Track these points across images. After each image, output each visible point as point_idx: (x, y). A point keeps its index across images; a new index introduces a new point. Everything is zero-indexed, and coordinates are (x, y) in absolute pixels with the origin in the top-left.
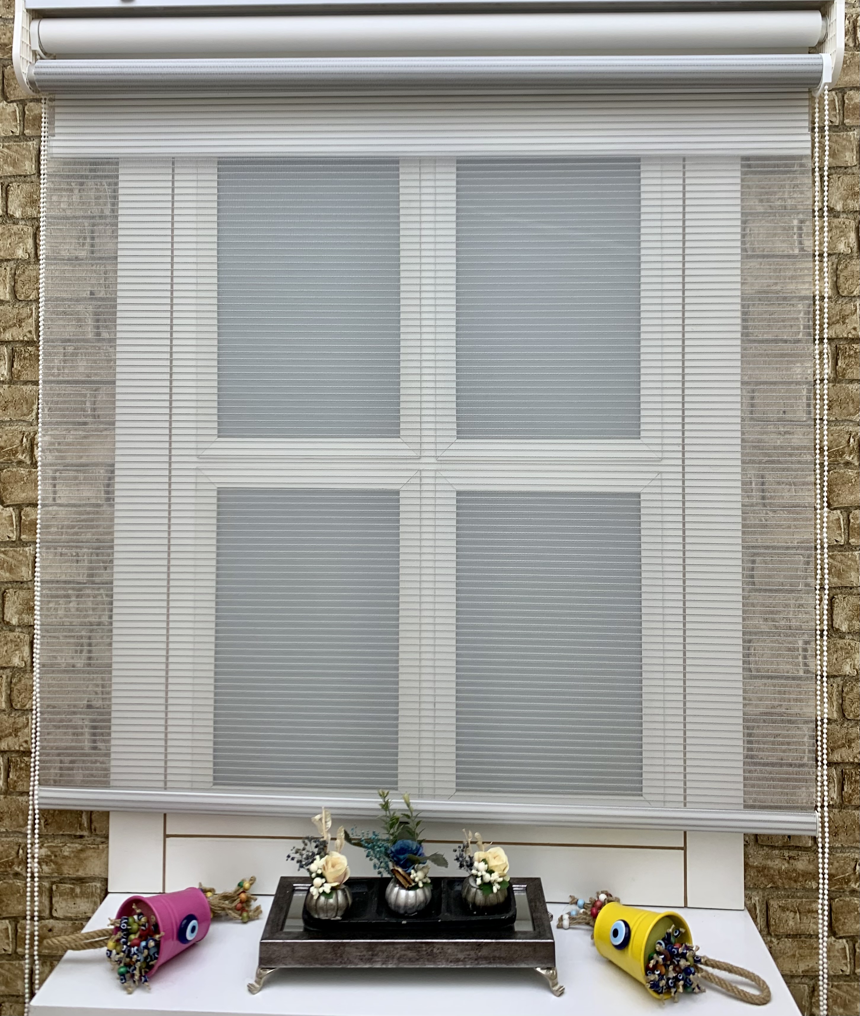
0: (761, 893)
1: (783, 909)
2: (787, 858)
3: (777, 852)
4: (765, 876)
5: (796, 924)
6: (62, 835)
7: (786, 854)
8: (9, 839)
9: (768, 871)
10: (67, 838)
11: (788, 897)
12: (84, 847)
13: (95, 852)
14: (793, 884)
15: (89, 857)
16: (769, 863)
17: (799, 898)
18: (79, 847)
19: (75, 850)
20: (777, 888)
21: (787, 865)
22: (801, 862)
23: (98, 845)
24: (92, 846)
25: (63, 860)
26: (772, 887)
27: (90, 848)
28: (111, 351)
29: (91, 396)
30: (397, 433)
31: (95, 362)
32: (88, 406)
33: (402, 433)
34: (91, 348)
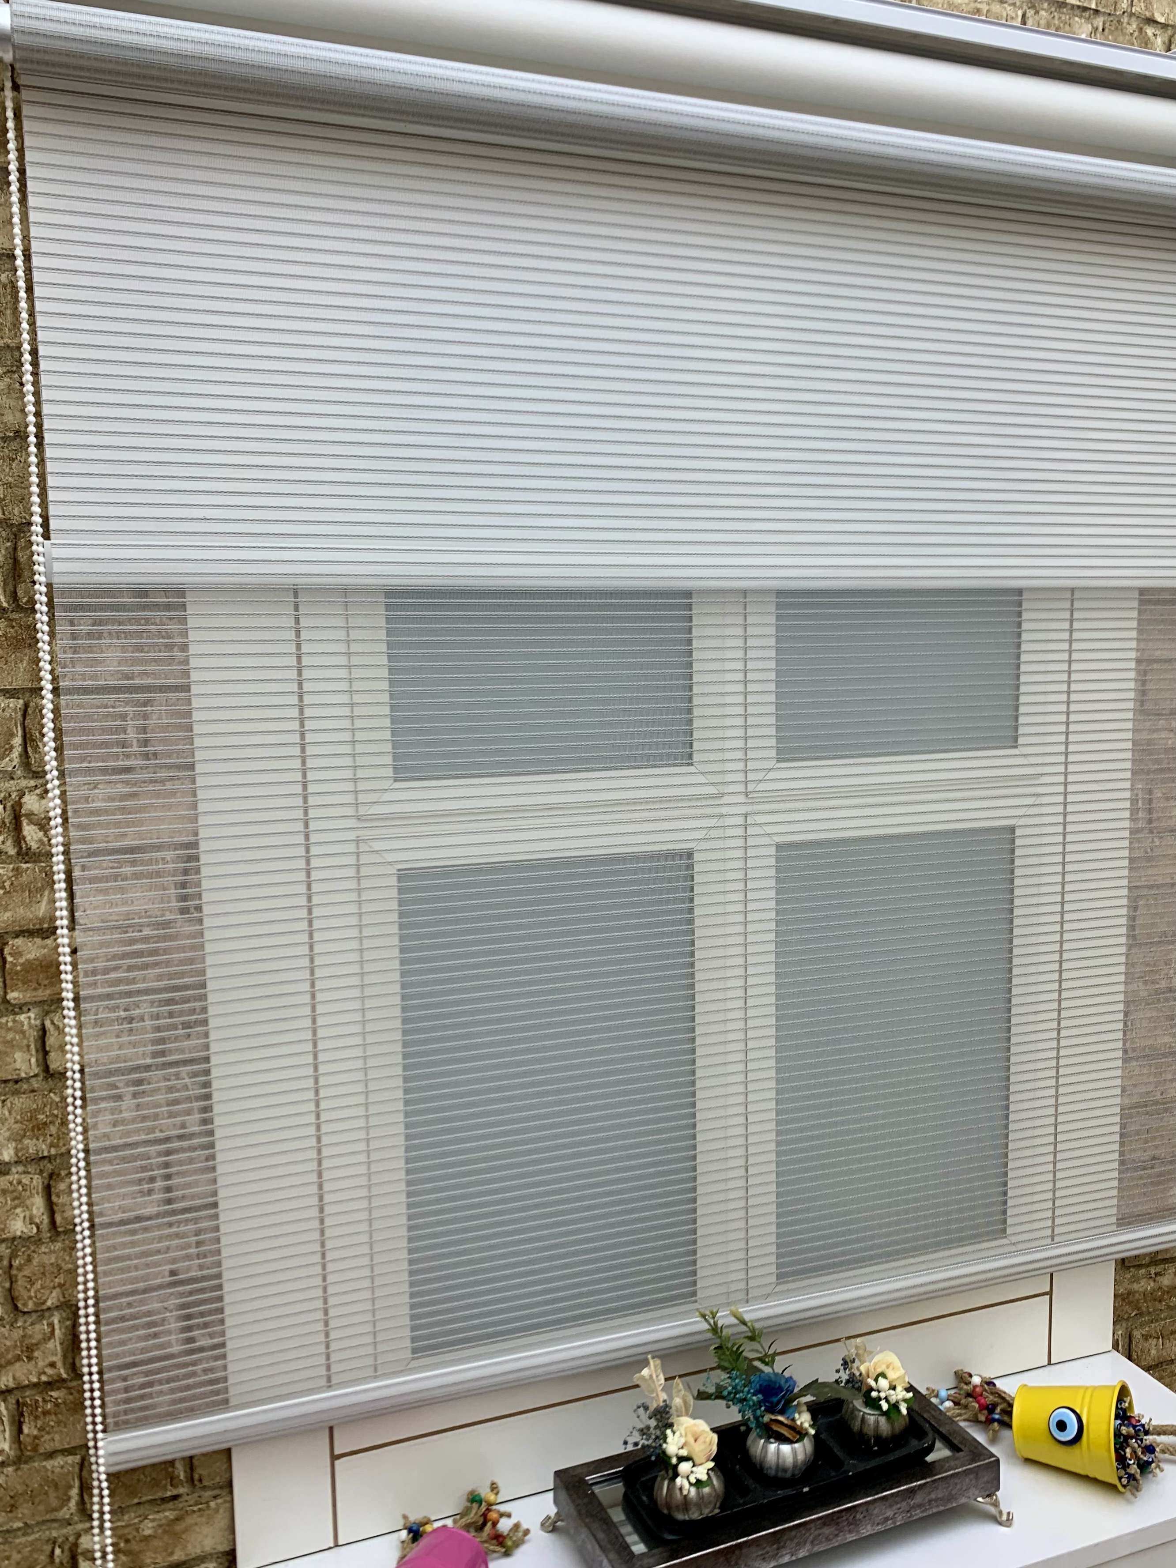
0: (1124, 1325)
1: (1146, 1337)
2: (1153, 1276)
3: (1143, 1271)
4: (1130, 1303)
5: (1158, 1352)
6: (139, 1504)
7: (1153, 1271)
8: (31, 1538)
9: (1134, 1296)
10: (147, 1506)
11: (1152, 1322)
12: (182, 1512)
13: (202, 1516)
14: (1158, 1306)
15: (191, 1526)
16: (1135, 1286)
17: (1162, 1319)
18: (170, 1515)
19: (164, 1521)
20: (1141, 1314)
21: (1152, 1284)
22: (1167, 1276)
23: (207, 1503)
24: (195, 1508)
25: (143, 1544)
26: (1136, 1315)
27: (194, 1511)
28: (173, 627)
29: (136, 716)
30: (688, 758)
31: (139, 648)
32: (132, 735)
33: (696, 757)
34: (130, 621)
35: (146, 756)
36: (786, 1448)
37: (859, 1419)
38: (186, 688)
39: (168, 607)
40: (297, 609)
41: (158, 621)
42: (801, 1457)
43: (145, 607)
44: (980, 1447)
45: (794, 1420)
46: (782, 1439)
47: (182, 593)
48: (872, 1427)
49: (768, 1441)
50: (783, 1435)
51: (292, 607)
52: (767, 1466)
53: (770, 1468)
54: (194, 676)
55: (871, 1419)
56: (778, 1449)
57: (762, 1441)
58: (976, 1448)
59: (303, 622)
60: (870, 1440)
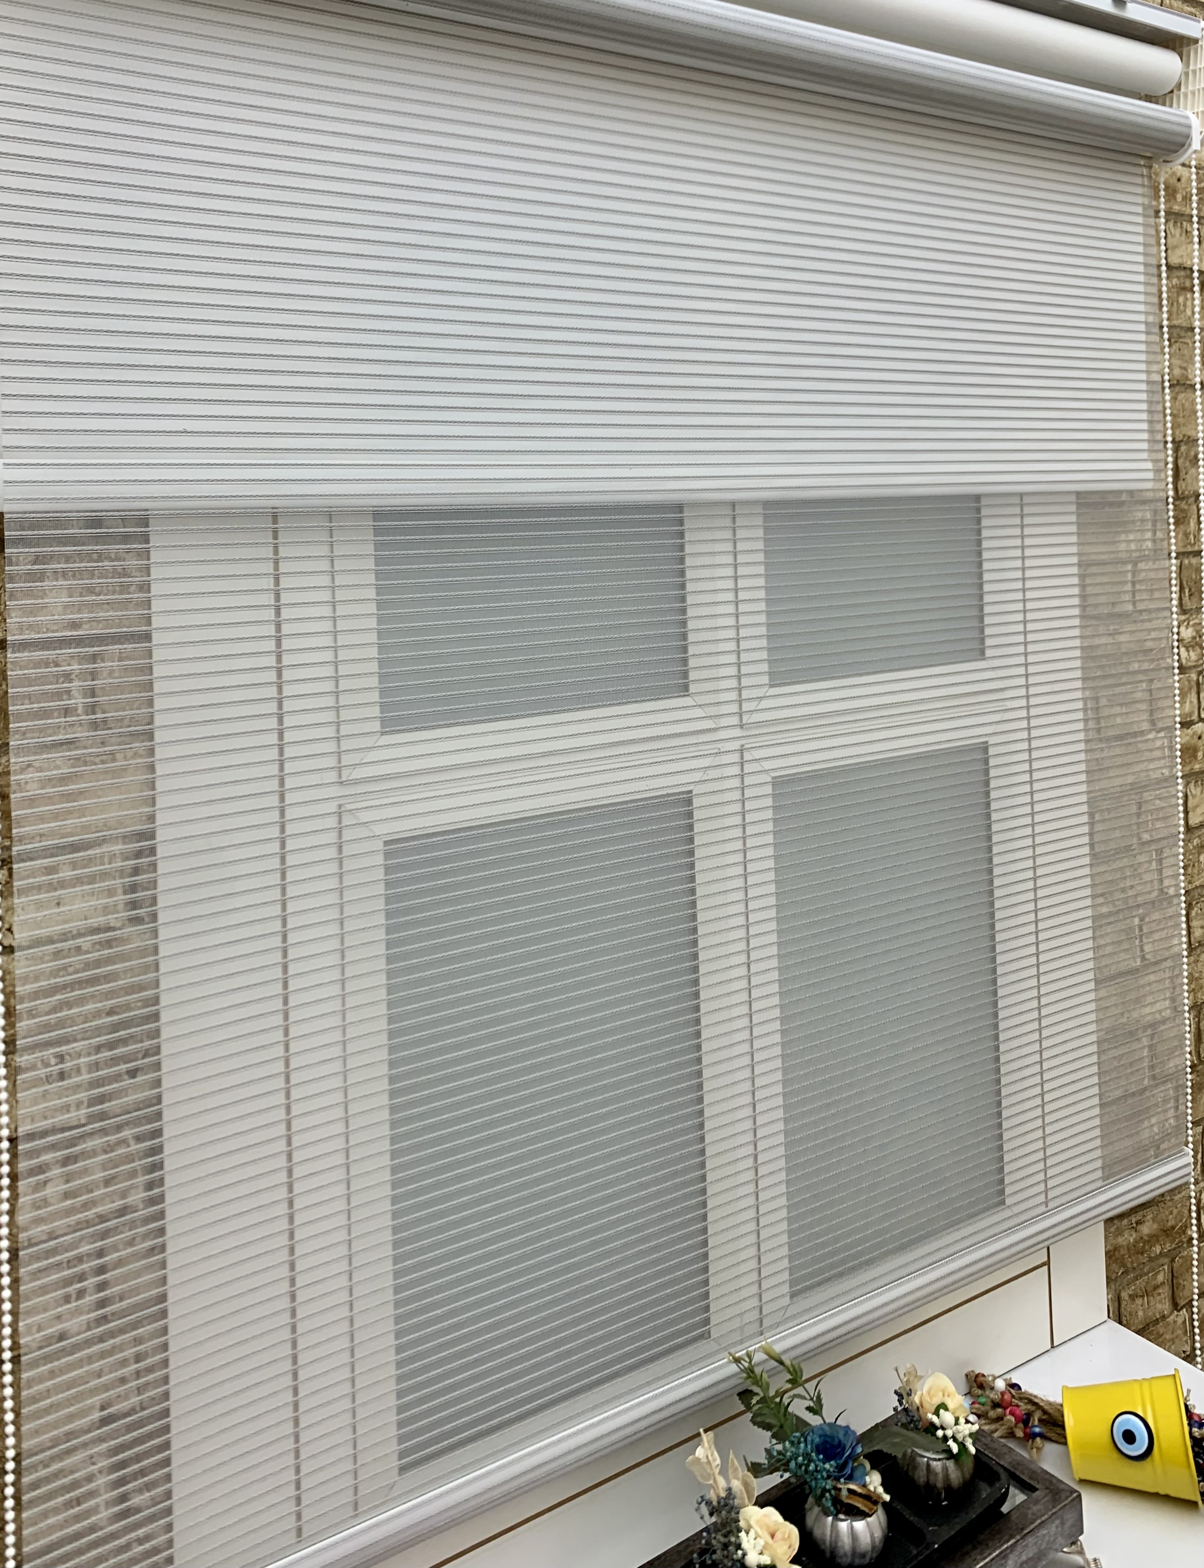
0: (1115, 1286)
1: (1133, 1297)
2: (1135, 1226)
4: (1116, 1261)
5: (1145, 1312)
9: (1119, 1251)
11: (1137, 1279)
14: (1141, 1259)
16: (1120, 1240)
17: (1145, 1274)
20: (1126, 1272)
21: (1134, 1235)
22: (1147, 1224)
26: (1122, 1273)
28: (133, 562)
29: (81, 676)
30: (684, 689)
31: (91, 591)
32: (78, 701)
33: (693, 688)
34: (81, 556)
35: (95, 725)
36: (860, 1525)
37: (924, 1468)
38: (148, 637)
39: (126, 538)
40: (275, 537)
41: (113, 556)
42: (878, 1534)
43: (97, 539)
44: (1054, 1481)
45: (864, 1486)
46: (855, 1513)
47: (144, 522)
48: (940, 1476)
49: (836, 1519)
50: (858, 1508)
51: (270, 534)
52: (841, 1552)
53: (845, 1555)
54: (157, 622)
55: (937, 1466)
56: (852, 1527)
57: (830, 1519)
58: (1051, 1482)
59: (283, 552)
60: (940, 1494)
